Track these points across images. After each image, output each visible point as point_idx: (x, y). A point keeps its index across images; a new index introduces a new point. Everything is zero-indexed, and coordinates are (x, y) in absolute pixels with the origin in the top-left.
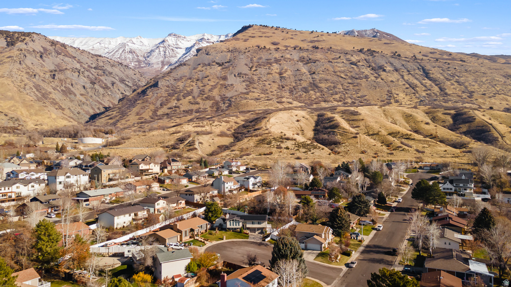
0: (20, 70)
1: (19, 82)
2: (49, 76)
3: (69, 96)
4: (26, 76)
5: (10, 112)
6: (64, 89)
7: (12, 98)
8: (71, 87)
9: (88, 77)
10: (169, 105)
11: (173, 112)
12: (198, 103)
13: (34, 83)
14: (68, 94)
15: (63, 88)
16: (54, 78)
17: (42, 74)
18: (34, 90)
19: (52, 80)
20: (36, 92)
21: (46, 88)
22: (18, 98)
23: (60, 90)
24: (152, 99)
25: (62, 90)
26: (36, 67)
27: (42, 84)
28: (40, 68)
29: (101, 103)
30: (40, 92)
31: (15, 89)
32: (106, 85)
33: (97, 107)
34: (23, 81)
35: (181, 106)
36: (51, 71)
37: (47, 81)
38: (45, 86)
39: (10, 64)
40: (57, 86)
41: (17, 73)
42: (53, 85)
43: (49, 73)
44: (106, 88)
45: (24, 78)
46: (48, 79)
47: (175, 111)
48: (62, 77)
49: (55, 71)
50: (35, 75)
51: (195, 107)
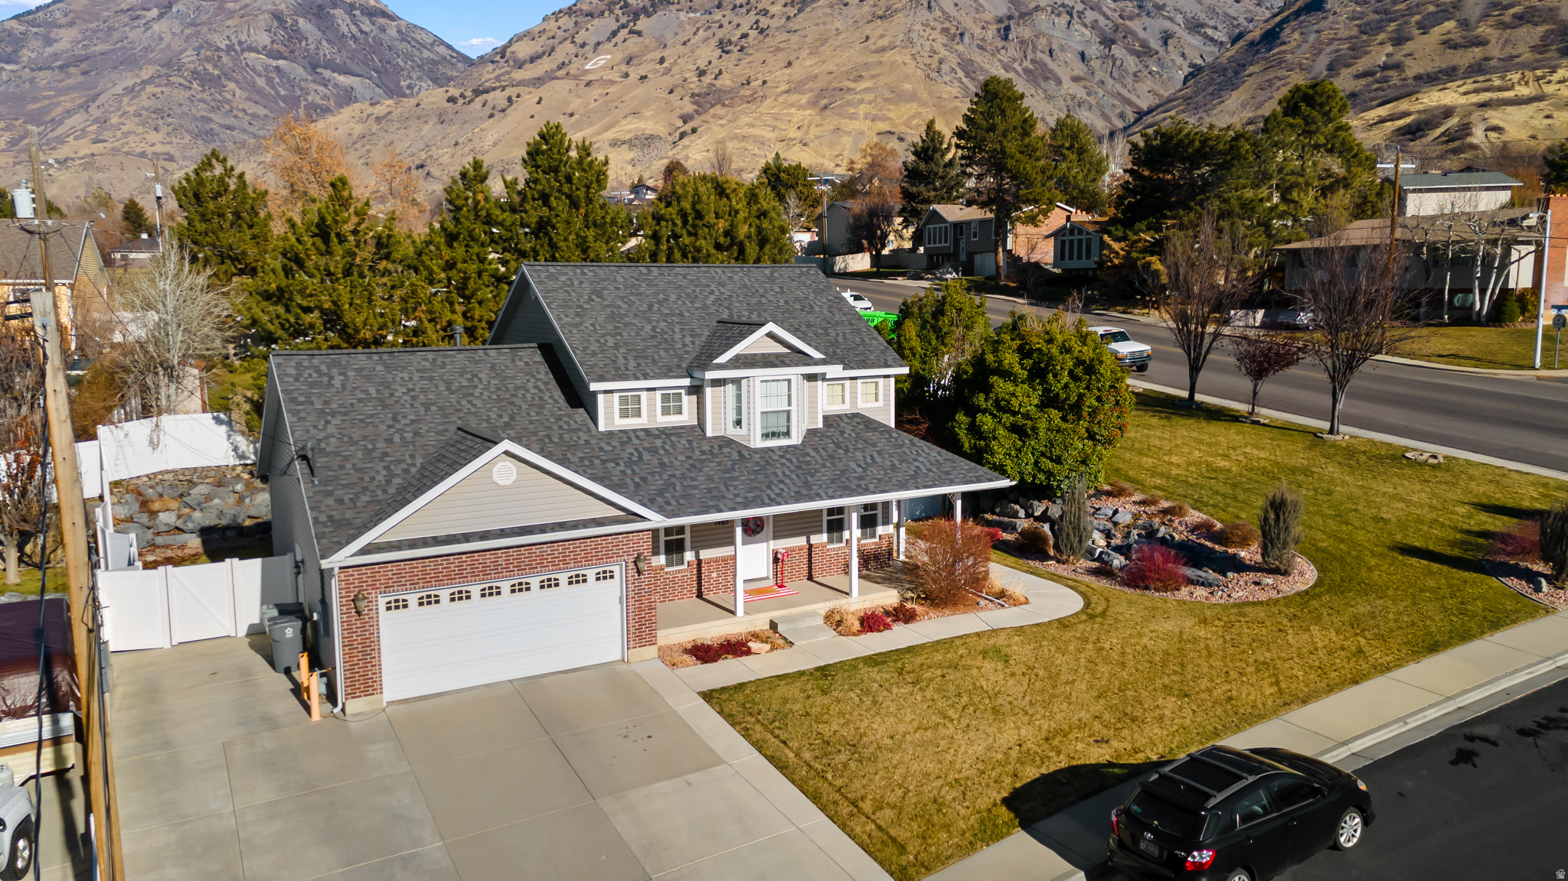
0: (927, 25)
1: (926, 55)
2: (995, 33)
3: (1043, 84)
4: (941, 39)
5: (909, 131)
6: (1031, 67)
7: (913, 97)
8: (1047, 59)
9: (1094, 25)
10: (1362, 65)
11: (1377, 86)
12: (1481, 42)
13: (959, 56)
14: (1041, 81)
15: (1027, 64)
16: (1006, 38)
17: (977, 31)
18: (961, 74)
19: (1000, 44)
20: (965, 80)
21: (987, 67)
22: (925, 96)
23: (1019, 69)
24: (1298, 53)
25: (1025, 70)
26: (963, 12)
27: (978, 57)
28: (973, 14)
29: (1127, 102)
30: (973, 79)
31: (919, 72)
32: (1144, 44)
33: (1118, 111)
34: (935, 53)
35: (1408, 62)
36: (1000, 21)
37: (989, 48)
38: (986, 61)
39: (907, 13)
40: (1014, 60)
41: (922, 33)
42: (1004, 56)
43: (995, 27)
44: (1144, 52)
45: (937, 46)
46: (991, 44)
47: (1386, 80)
48: (1026, 32)
49: (1010, 18)
50: (962, 35)
51: (1464, 58)
